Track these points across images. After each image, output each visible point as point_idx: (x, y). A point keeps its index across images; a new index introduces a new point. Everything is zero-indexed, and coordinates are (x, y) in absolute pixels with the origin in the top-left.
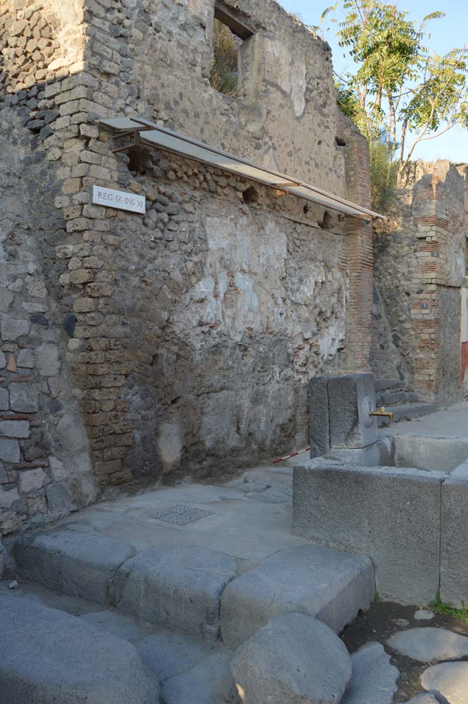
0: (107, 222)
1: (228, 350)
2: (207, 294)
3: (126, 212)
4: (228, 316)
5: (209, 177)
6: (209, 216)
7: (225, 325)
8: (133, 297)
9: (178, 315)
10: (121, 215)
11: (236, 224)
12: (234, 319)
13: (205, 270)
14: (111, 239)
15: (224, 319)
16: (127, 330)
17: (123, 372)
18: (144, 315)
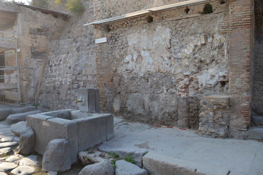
0: (99, 47)
1: (138, 79)
2: (129, 60)
3: (103, 43)
4: (138, 67)
5: (128, 22)
6: (129, 35)
7: (136, 70)
8: (106, 64)
9: (119, 68)
10: (102, 44)
11: (140, 33)
12: (140, 68)
13: (128, 53)
14: (100, 51)
15: (136, 68)
16: (105, 73)
17: (104, 83)
18: (109, 68)
